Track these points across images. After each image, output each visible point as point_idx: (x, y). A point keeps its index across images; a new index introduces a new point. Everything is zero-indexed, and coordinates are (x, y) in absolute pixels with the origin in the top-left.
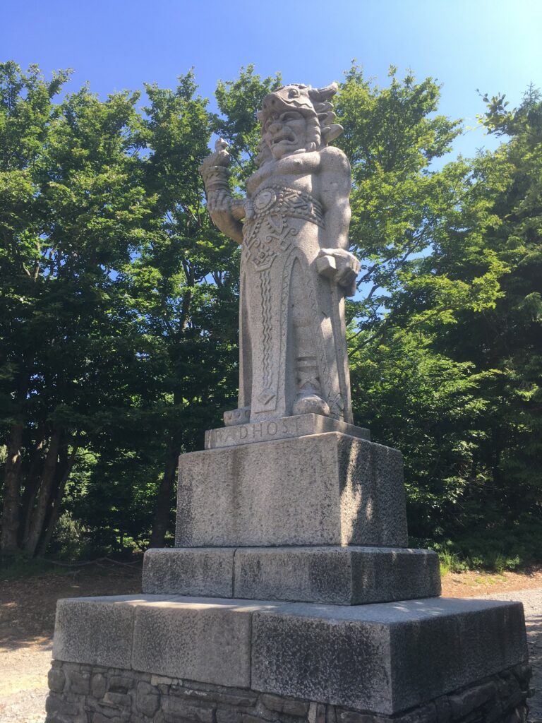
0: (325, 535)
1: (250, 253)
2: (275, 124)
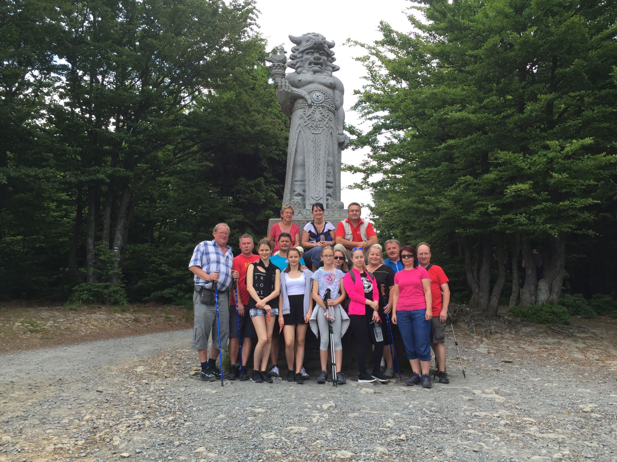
1: (308, 122)
2: (316, 55)
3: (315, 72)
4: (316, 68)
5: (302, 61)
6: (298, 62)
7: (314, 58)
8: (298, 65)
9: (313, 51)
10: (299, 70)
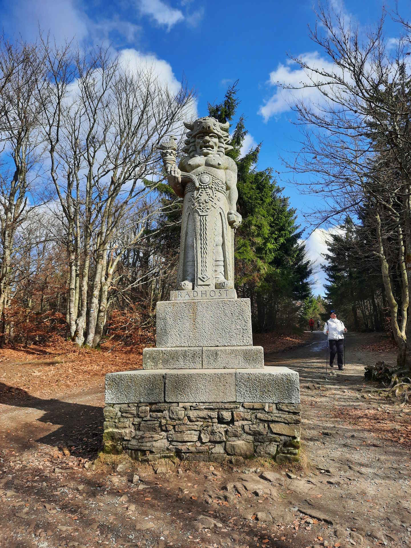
0: (245, 341)
1: (196, 205)
2: (206, 138)
3: (205, 155)
5: (195, 145)
6: (190, 147)
7: (204, 142)
8: (190, 150)
9: (202, 135)
10: (192, 154)
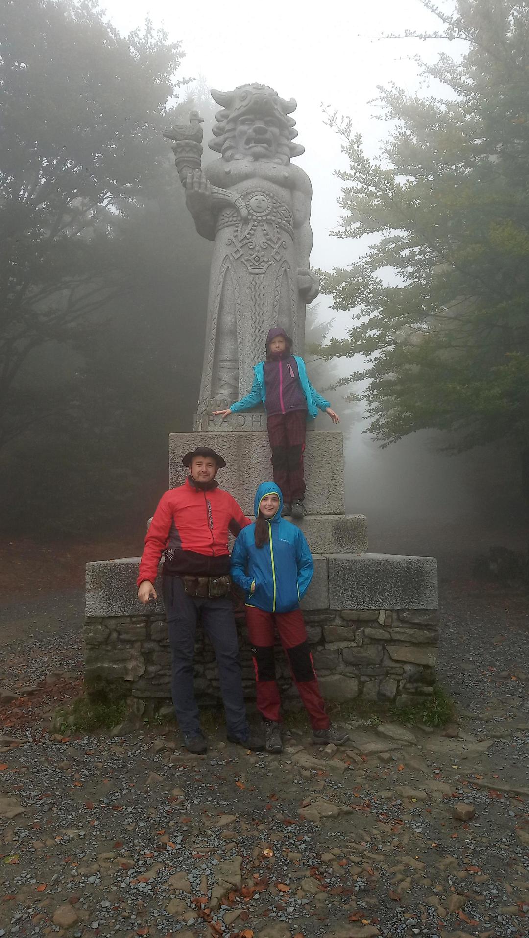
0: (332, 507)
1: (242, 253)
2: (259, 124)
3: (257, 157)
4: (259, 149)
7: (255, 131)
9: (253, 116)
